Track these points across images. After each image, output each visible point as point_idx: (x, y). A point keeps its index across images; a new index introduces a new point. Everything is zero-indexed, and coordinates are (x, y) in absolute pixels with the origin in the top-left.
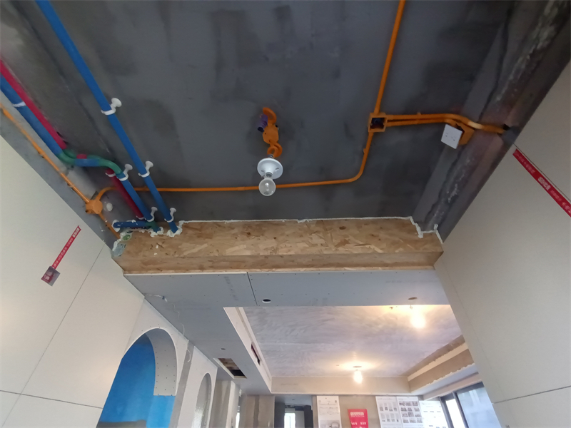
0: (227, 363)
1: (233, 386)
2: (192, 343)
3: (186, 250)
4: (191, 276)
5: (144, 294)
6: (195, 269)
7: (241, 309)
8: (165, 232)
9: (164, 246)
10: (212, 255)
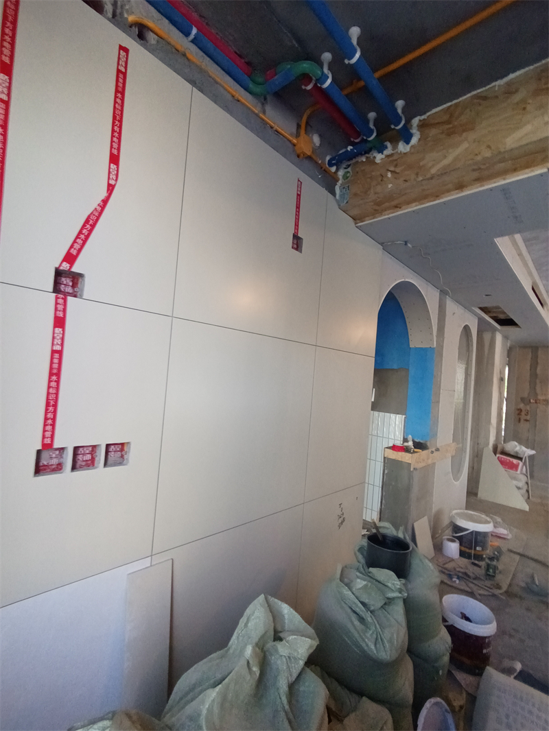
0: (490, 312)
1: (499, 338)
2: (443, 293)
3: (433, 166)
4: (444, 203)
5: (382, 244)
6: (448, 191)
7: (518, 237)
8: (395, 147)
9: (398, 170)
10: (479, 158)
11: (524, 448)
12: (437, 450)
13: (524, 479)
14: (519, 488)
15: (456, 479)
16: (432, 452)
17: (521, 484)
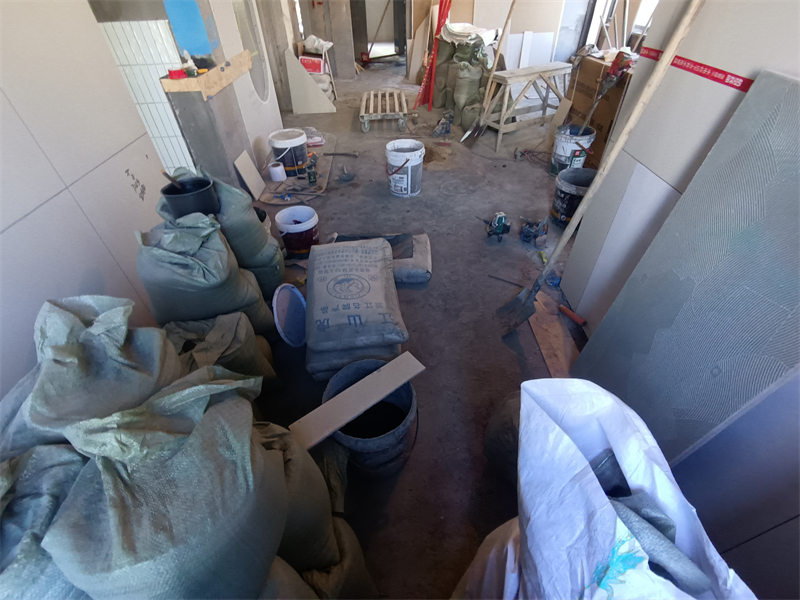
11: (322, 42)
12: (228, 64)
13: (327, 79)
14: (325, 91)
15: (264, 97)
16: (222, 69)
17: (326, 85)
